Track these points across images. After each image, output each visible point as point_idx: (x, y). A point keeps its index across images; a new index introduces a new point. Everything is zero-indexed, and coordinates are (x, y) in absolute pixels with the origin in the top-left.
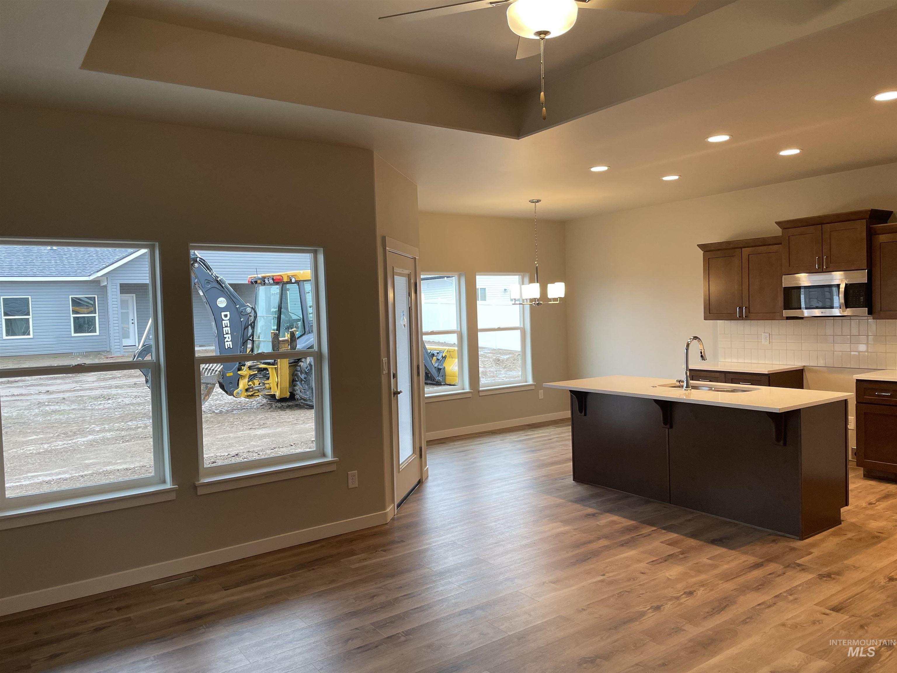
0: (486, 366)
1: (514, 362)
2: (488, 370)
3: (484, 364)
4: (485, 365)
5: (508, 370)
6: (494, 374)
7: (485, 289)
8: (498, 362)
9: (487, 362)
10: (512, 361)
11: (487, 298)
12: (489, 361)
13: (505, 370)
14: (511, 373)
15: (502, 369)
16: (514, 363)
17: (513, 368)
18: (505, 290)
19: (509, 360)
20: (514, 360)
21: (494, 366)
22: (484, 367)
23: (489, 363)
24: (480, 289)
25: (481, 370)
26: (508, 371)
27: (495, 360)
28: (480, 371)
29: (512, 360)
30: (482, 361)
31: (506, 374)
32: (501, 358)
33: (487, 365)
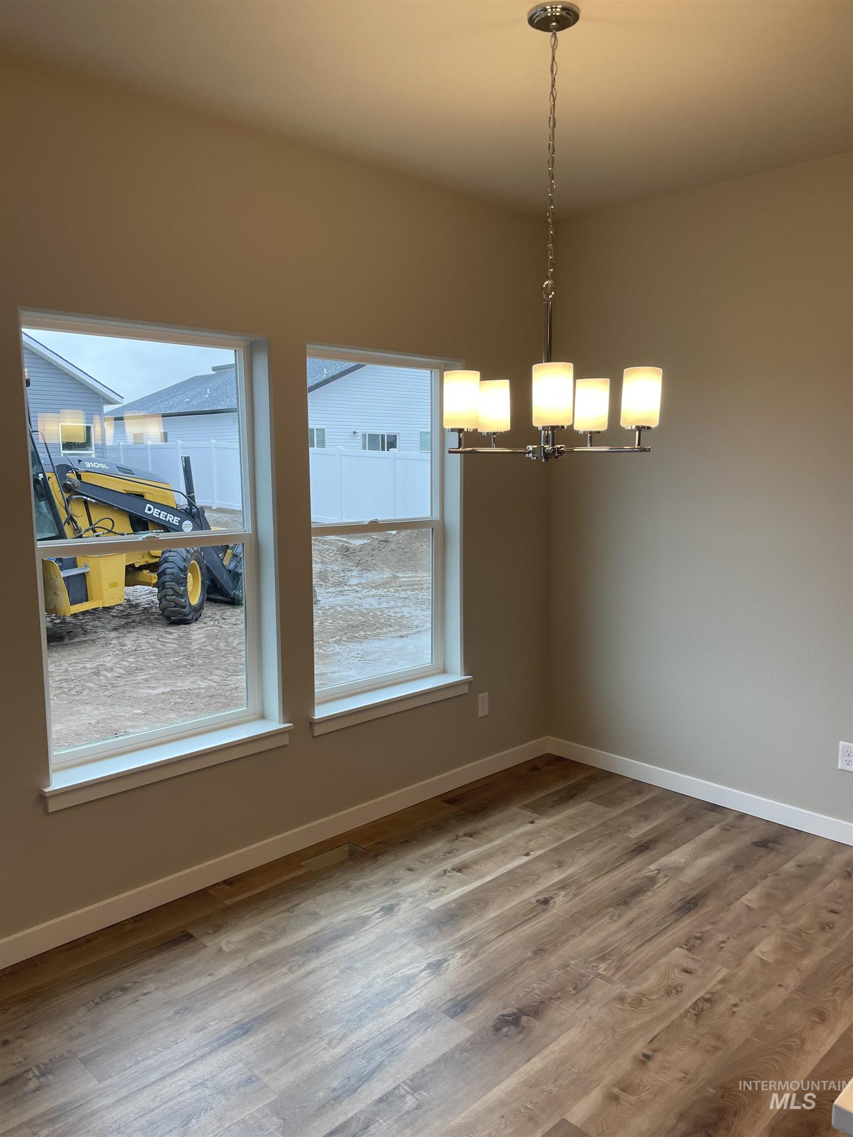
0: (326, 559)
1: (373, 553)
2: (330, 567)
3: (322, 556)
4: (325, 557)
5: (364, 569)
6: (339, 577)
7: (323, 430)
8: (346, 553)
9: (327, 553)
10: (370, 551)
11: (327, 444)
12: (331, 551)
13: (359, 568)
14: (369, 575)
15: (353, 566)
16: (372, 555)
17: (372, 565)
18: (354, 433)
19: (365, 549)
20: (373, 550)
21: (339, 559)
22: (323, 562)
23: (331, 555)
24: (317, 429)
25: (316, 567)
26: (364, 571)
27: (340, 549)
28: (314, 572)
29: (369, 548)
30: (320, 551)
31: (360, 576)
32: (352, 546)
33: (329, 558)
